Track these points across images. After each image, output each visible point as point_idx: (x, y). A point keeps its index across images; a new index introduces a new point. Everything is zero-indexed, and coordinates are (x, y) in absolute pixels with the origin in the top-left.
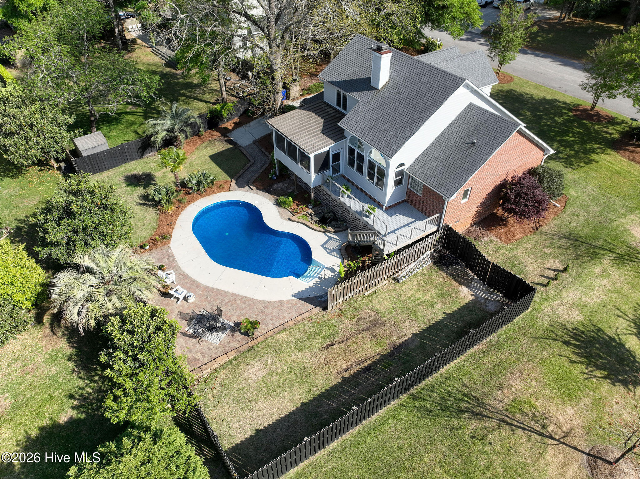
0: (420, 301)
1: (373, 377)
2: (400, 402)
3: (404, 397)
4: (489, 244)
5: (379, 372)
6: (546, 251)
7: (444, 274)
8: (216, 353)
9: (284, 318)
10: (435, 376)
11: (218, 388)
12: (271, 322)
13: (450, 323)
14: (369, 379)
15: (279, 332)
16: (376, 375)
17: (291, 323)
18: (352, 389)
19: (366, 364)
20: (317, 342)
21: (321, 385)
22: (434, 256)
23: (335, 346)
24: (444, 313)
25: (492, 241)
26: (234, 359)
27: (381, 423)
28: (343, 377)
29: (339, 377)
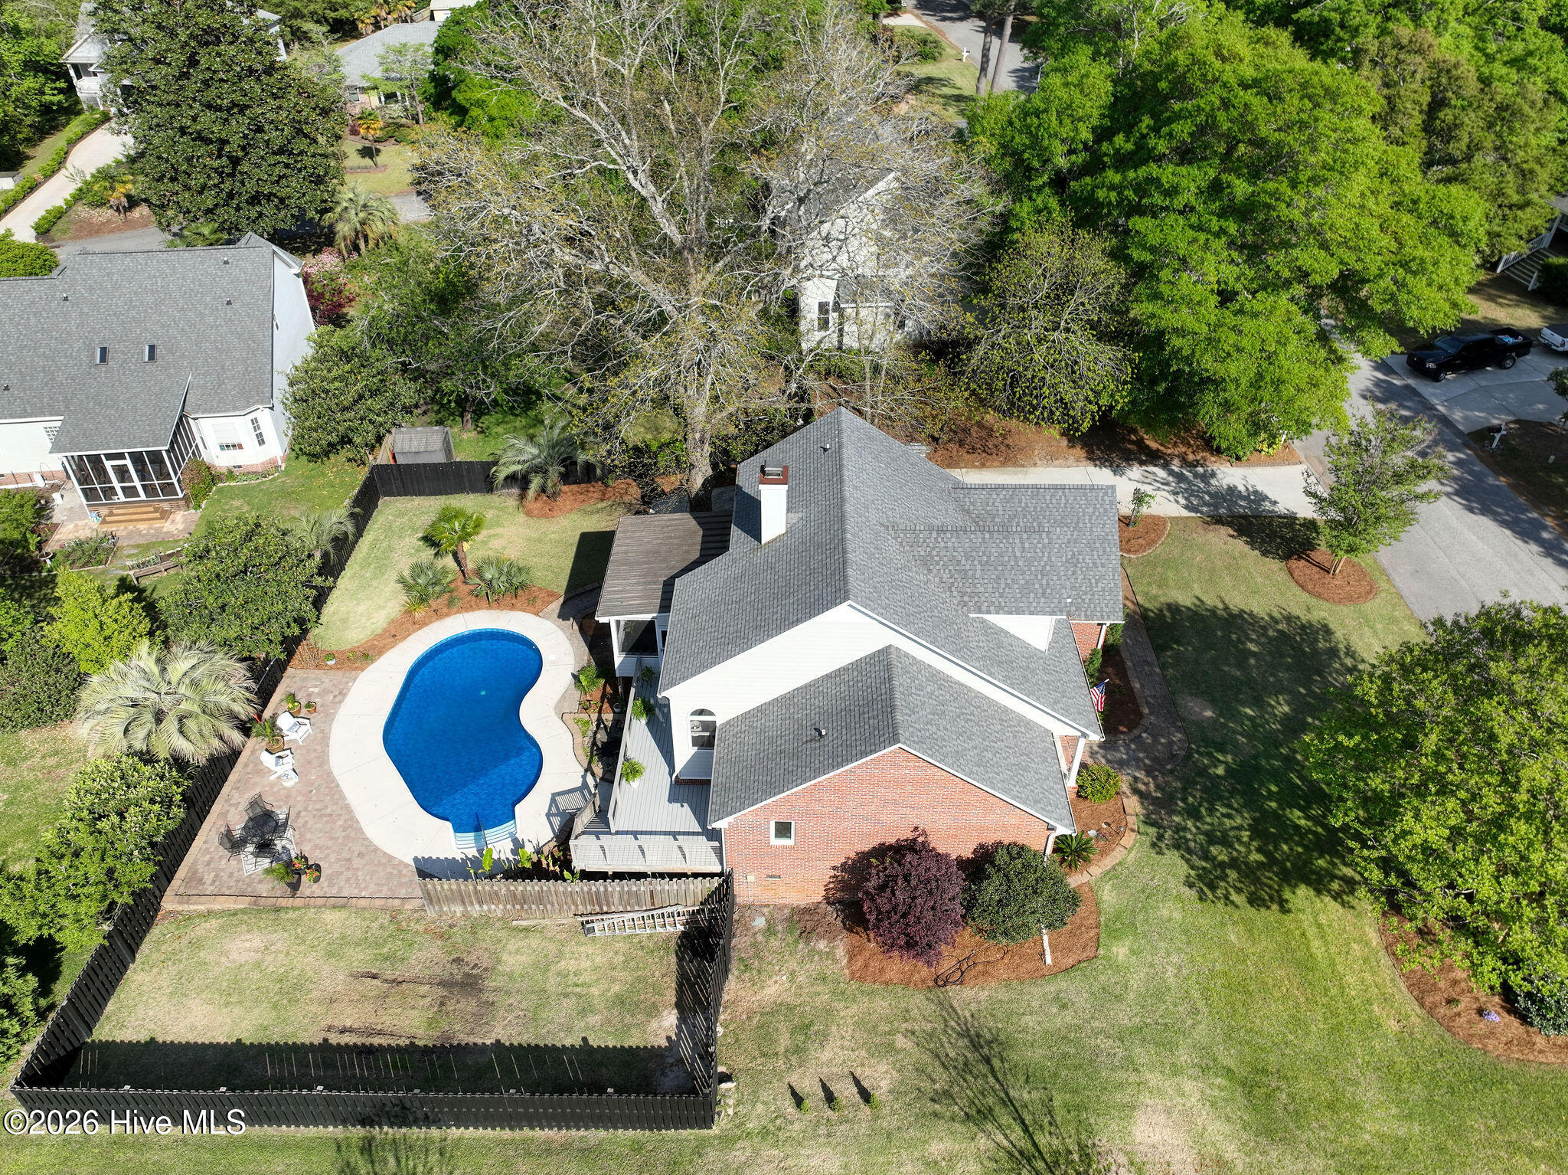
0: (578, 990)
1: (361, 1069)
2: (341, 1136)
3: (357, 1132)
4: (816, 958)
5: (378, 1068)
6: (900, 1041)
7: (674, 967)
8: (229, 888)
9: (366, 888)
10: (435, 1133)
11: (185, 941)
12: (342, 883)
13: (571, 1063)
14: (352, 1065)
15: (334, 907)
16: (369, 1068)
17: (363, 903)
18: (317, 1066)
19: (376, 1041)
20: (360, 958)
21: (289, 1029)
22: (697, 922)
23: (375, 982)
24: (584, 1039)
25: (830, 955)
26: (243, 911)
27: (285, 1146)
28: (326, 1040)
29: (324, 1035)
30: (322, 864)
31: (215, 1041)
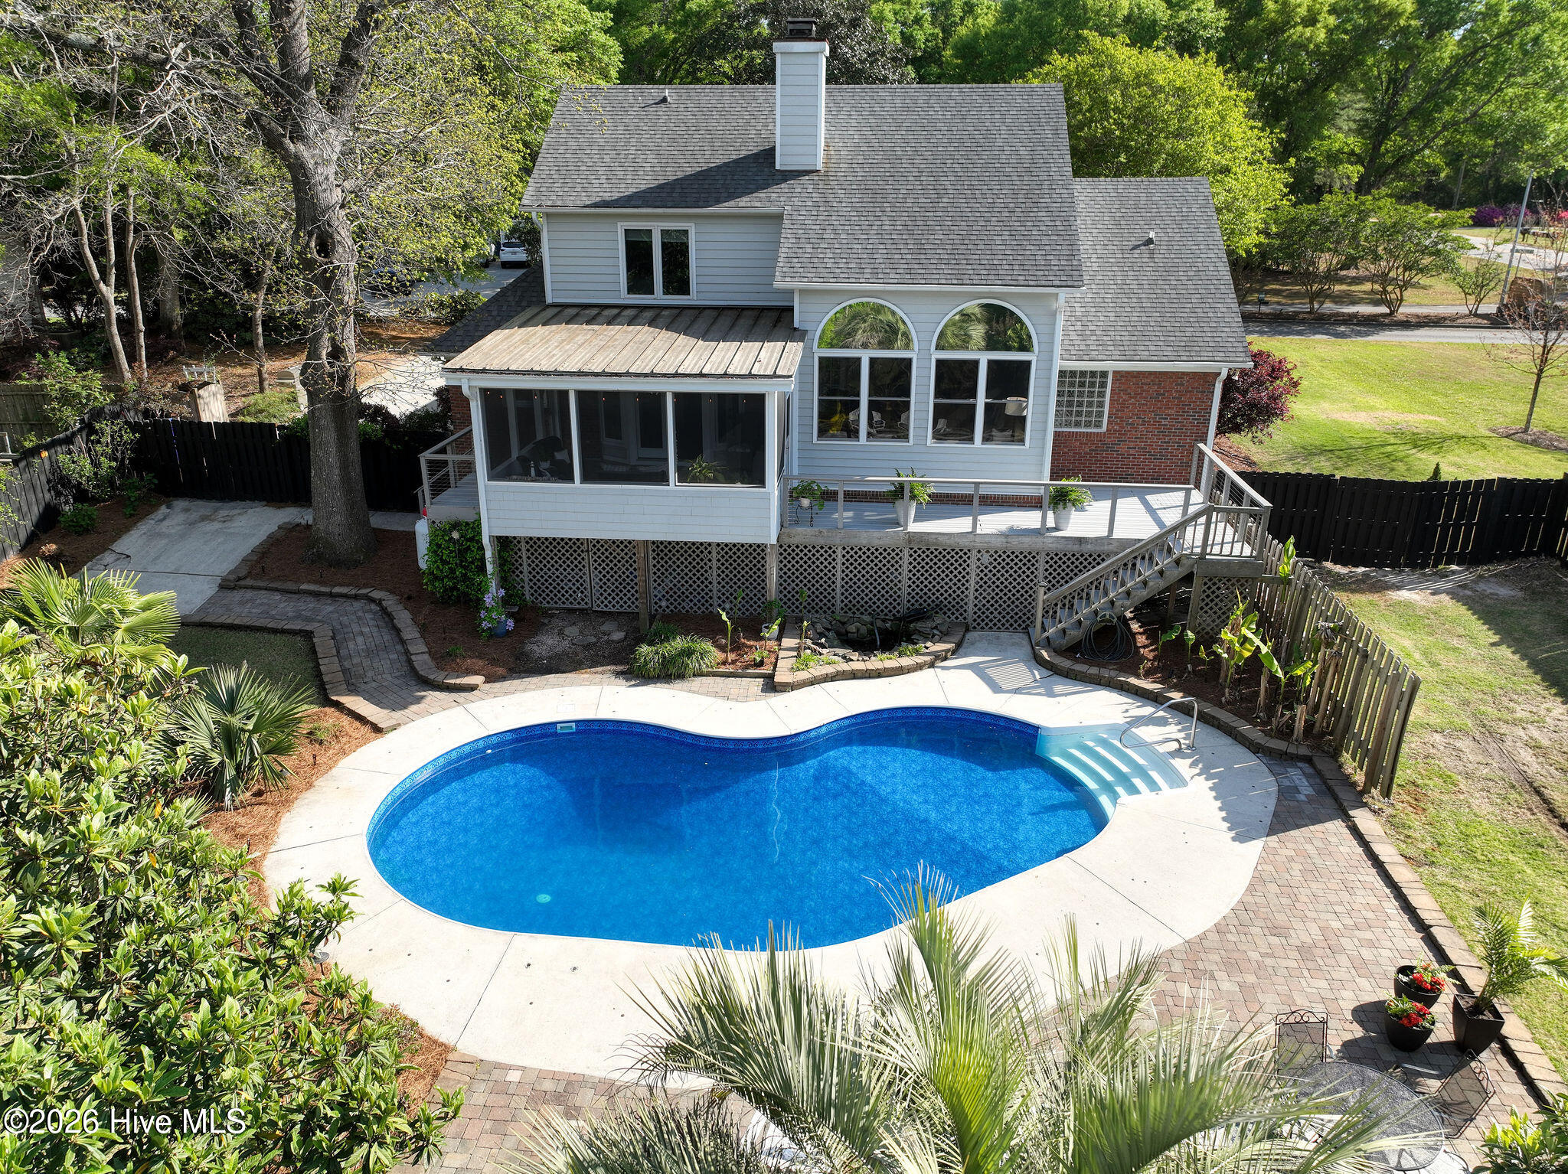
30: (1347, 1004)
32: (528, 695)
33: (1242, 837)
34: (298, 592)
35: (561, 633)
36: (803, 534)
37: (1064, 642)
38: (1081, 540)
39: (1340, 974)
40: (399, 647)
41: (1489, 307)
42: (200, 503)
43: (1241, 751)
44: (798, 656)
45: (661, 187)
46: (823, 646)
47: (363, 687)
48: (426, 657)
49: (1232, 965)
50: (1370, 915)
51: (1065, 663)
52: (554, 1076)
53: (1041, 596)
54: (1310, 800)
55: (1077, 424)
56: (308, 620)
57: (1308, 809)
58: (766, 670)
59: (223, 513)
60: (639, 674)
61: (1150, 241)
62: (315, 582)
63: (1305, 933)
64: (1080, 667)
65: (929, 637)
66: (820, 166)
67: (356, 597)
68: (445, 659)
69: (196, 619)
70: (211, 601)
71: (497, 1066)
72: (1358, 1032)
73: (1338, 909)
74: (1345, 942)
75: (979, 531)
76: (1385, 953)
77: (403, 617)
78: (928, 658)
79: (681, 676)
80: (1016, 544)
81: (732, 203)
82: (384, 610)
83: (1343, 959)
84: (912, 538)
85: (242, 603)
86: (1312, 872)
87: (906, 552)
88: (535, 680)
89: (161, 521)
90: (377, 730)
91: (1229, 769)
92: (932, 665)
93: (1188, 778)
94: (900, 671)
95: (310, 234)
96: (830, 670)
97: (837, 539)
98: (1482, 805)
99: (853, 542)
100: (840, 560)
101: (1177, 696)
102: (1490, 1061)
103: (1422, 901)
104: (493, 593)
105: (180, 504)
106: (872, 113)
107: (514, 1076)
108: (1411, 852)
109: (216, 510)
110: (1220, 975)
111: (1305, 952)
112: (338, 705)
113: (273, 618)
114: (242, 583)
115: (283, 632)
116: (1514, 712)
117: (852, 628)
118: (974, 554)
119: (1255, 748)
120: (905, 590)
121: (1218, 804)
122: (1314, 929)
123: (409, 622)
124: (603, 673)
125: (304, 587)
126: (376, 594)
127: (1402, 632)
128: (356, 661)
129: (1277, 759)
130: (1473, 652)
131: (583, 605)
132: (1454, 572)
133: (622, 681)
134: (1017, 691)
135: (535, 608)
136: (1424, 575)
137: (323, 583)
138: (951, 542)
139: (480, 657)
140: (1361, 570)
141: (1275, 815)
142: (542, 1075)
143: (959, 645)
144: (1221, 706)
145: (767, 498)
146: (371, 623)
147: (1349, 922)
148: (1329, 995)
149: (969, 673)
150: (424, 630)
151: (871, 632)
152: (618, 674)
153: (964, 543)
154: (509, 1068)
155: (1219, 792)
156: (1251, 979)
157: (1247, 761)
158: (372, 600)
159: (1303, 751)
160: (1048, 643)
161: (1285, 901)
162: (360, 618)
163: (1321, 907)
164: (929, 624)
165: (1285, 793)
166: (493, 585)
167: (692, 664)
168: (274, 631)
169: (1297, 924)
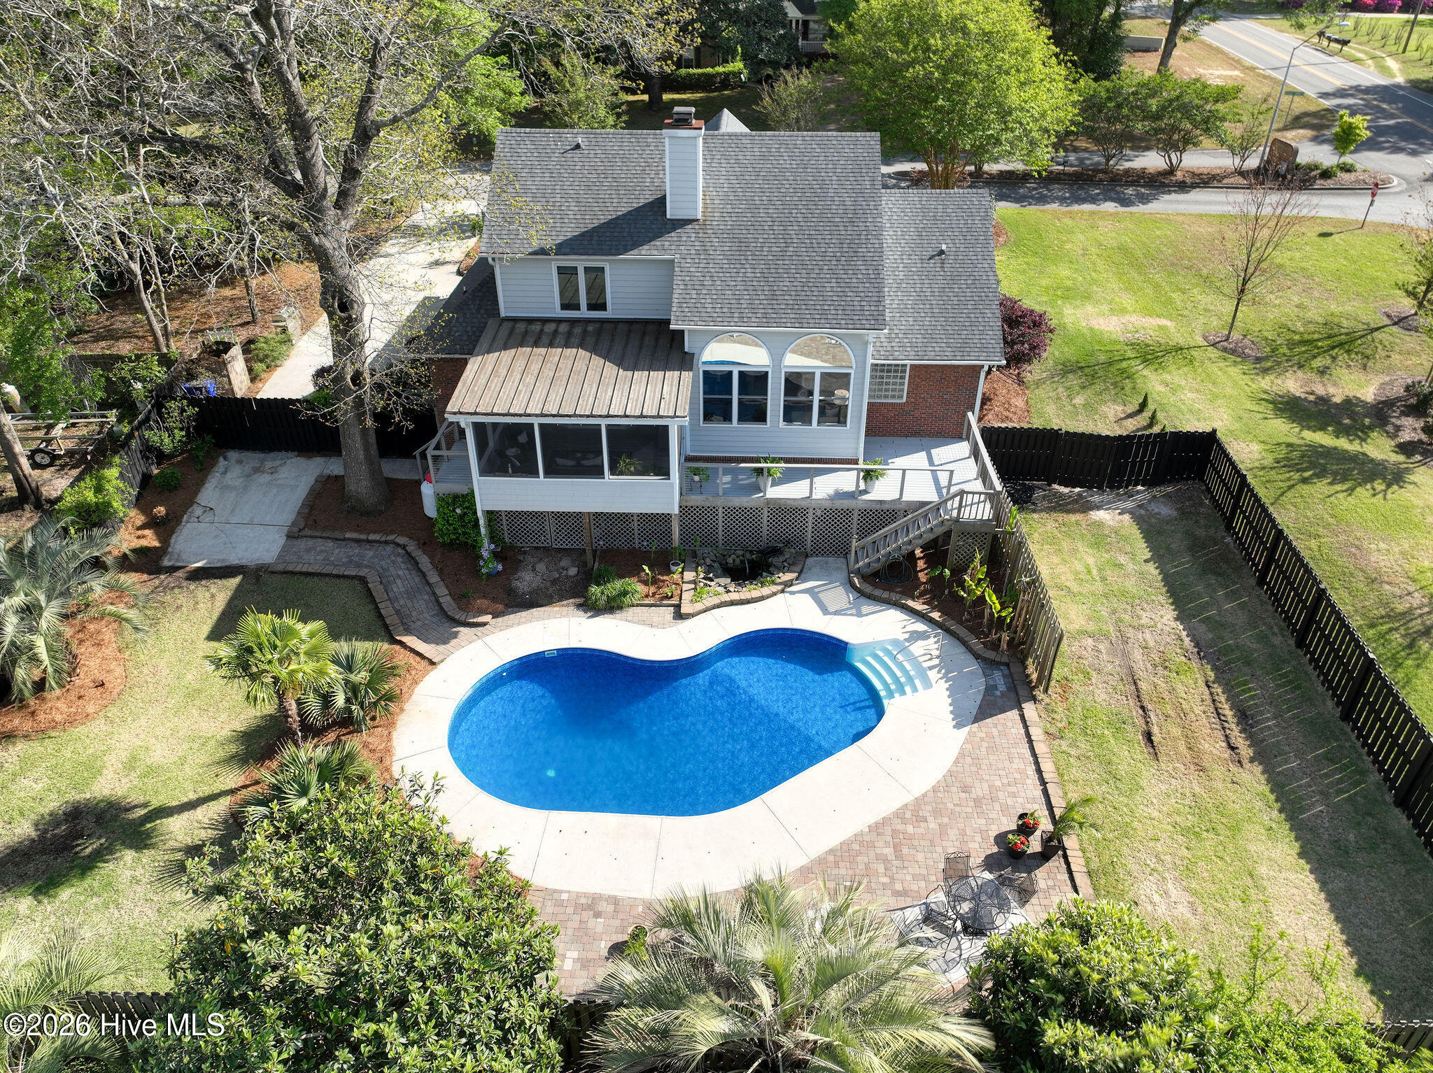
23: (1156, 733)
24: (1146, 562)
28: (1252, 760)
29: (1247, 765)
30: (993, 833)
31: (1317, 886)
32: (522, 628)
33: (958, 726)
34: (344, 540)
35: (534, 569)
36: (696, 500)
37: (869, 571)
38: (881, 502)
39: (993, 815)
40: (427, 588)
41: (1253, 162)
42: (249, 454)
43: (970, 657)
44: (695, 589)
45: (583, 235)
46: (712, 580)
47: (413, 626)
48: (449, 598)
49: (937, 813)
50: (1017, 776)
51: (868, 589)
52: (585, 895)
53: (854, 544)
54: (1003, 695)
55: (886, 397)
56: (358, 566)
57: (1000, 702)
58: (675, 601)
59: (268, 464)
60: (592, 608)
61: (942, 252)
62: (355, 531)
63: (980, 790)
64: (877, 592)
65: (783, 569)
66: (700, 216)
67: (386, 542)
68: (463, 600)
69: (280, 568)
70: (285, 549)
71: (555, 891)
72: (995, 849)
73: (1002, 773)
74: (1001, 795)
75: (814, 497)
76: (1020, 800)
77: (424, 561)
78: (780, 587)
79: (620, 608)
80: (840, 504)
81: (636, 251)
82: (409, 554)
83: (997, 806)
84: (769, 501)
85: (308, 551)
86: (993, 749)
87: (766, 510)
88: (524, 614)
89: (225, 473)
90: (432, 663)
91: (960, 672)
92: (783, 591)
93: (933, 682)
94: (762, 598)
95: (333, 298)
96: (716, 601)
97: (720, 502)
98: (1101, 696)
99: (730, 504)
100: (721, 515)
101: (936, 615)
102: (1056, 862)
103: (1047, 766)
104: (486, 548)
105: (233, 455)
106: (737, 161)
107: (565, 896)
108: (1052, 730)
109: (263, 461)
110: (930, 819)
111: (978, 802)
112: (401, 643)
113: (332, 564)
114: (302, 533)
115: (344, 577)
116: (1139, 618)
117: (730, 560)
118: (811, 511)
119: (977, 656)
120: (765, 533)
121: (950, 700)
122: (985, 786)
123: (430, 566)
124: (568, 605)
125: (348, 535)
126: (402, 540)
127: (1090, 551)
128: (402, 602)
129: (989, 664)
130: (1130, 567)
131: (545, 544)
132: (1138, 492)
133: (581, 613)
134: (836, 613)
135: (512, 547)
136: (1118, 494)
137: (360, 532)
138: (796, 504)
139: (484, 597)
140: (1077, 490)
141: (980, 707)
142: (579, 895)
143: (800, 573)
144: (961, 622)
145: (672, 485)
146: (403, 566)
147: (1005, 781)
148: (984, 828)
149: (807, 596)
150: (441, 573)
151: (742, 562)
152: (579, 606)
153: (804, 504)
154: (561, 892)
155: (952, 691)
156: (946, 820)
157: (973, 666)
158: (398, 545)
159: (1005, 659)
160: (858, 572)
161: (974, 769)
162: (393, 562)
163: (992, 772)
164: (781, 559)
165: (990, 689)
166: (486, 542)
167: (627, 600)
168: (338, 576)
169: (977, 785)
